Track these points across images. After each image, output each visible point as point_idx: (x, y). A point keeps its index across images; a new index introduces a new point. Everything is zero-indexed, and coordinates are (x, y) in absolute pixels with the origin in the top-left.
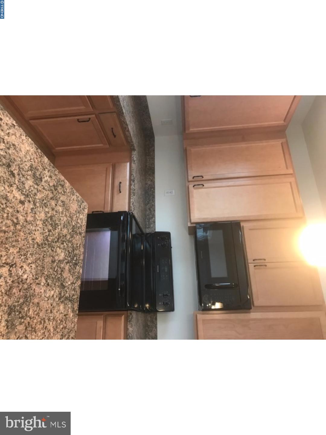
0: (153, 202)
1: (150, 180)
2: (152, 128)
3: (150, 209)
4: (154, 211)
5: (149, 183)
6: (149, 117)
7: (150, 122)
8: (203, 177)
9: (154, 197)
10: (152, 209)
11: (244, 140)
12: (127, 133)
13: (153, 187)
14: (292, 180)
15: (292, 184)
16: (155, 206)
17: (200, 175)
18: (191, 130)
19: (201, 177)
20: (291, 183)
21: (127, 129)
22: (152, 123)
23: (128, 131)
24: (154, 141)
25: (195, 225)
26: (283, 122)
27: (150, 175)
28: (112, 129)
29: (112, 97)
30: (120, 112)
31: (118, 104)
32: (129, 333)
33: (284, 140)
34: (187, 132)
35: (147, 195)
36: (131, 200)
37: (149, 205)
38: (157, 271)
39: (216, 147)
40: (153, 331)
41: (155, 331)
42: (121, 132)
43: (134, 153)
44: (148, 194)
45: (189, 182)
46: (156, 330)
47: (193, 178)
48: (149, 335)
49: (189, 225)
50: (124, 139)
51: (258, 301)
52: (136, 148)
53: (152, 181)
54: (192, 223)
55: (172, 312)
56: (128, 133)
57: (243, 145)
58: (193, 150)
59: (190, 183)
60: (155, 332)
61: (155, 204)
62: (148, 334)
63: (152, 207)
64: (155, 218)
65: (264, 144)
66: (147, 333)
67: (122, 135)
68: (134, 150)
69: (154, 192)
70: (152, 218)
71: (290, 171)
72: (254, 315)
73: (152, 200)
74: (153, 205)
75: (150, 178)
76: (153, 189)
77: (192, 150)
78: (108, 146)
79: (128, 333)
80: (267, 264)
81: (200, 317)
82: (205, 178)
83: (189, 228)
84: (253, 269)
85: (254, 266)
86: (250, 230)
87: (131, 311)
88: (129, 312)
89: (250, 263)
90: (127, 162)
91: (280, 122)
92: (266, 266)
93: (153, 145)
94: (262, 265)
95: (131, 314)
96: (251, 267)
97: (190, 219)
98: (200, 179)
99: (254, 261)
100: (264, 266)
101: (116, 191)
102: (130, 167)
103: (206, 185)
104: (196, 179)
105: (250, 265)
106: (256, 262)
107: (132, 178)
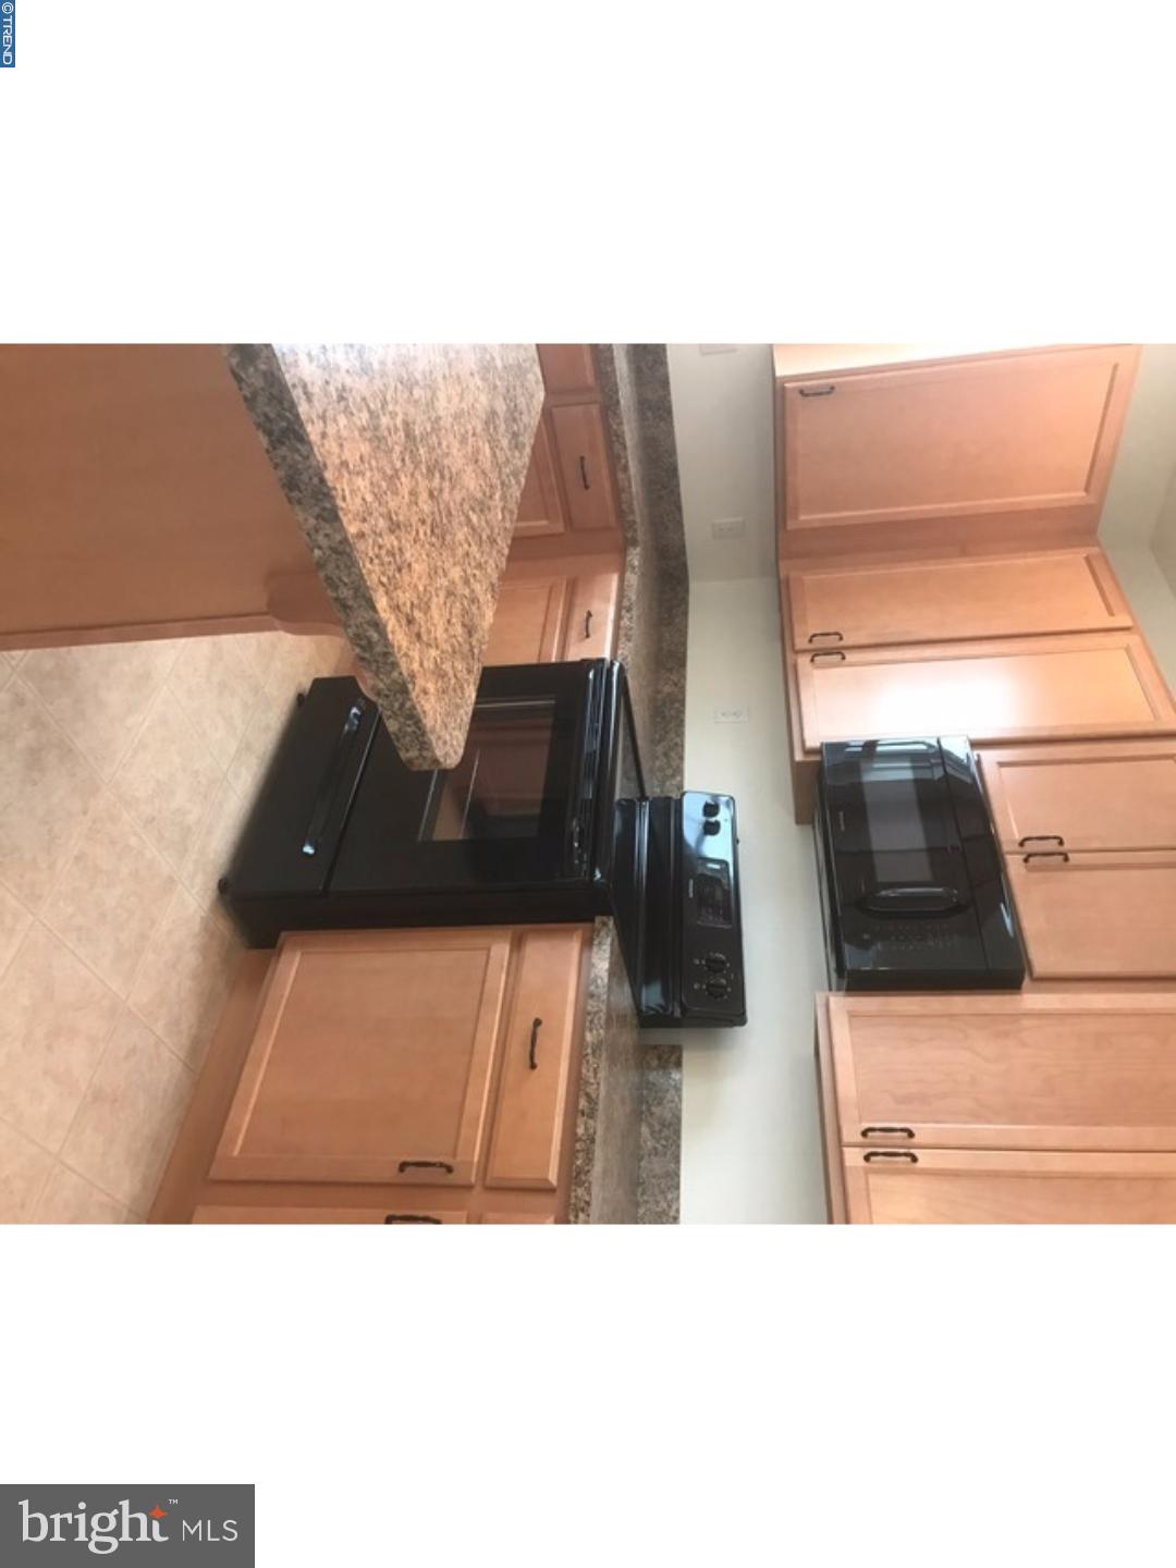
0: (678, 736)
1: (671, 682)
2: (682, 549)
3: (666, 755)
4: (681, 758)
5: (667, 689)
6: (679, 508)
7: (680, 524)
8: (841, 639)
9: (681, 723)
10: (673, 754)
11: (964, 551)
12: (621, 476)
13: (680, 697)
14: (1132, 640)
15: (1134, 650)
16: (682, 746)
17: (833, 629)
18: (803, 519)
19: (835, 638)
20: (1128, 649)
21: (623, 461)
22: (686, 528)
23: (625, 468)
24: (687, 591)
25: (817, 758)
26: (1082, 494)
27: (670, 670)
28: (582, 459)
29: (595, 348)
30: (611, 398)
31: (609, 369)
32: (596, 976)
33: (1095, 550)
34: (791, 525)
35: (659, 719)
36: (620, 652)
37: (663, 744)
38: (688, 894)
39: (880, 571)
40: (665, 1102)
41: (672, 1101)
42: (605, 472)
43: (635, 552)
44: (664, 717)
45: (797, 652)
46: (676, 1099)
47: (810, 641)
48: (652, 1114)
49: (799, 757)
50: (608, 497)
52: (641, 535)
53: (676, 685)
54: (807, 752)
55: (737, 1029)
56: (623, 476)
57: (966, 565)
58: (810, 579)
59: (800, 655)
60: (673, 1105)
61: (682, 741)
62: (649, 1110)
63: (672, 750)
64: (682, 776)
65: (1032, 560)
66: (644, 1108)
67: (607, 485)
68: (634, 543)
69: (683, 712)
70: (673, 776)
71: (1123, 620)
72: (1032, 1000)
73: (676, 732)
74: (676, 744)
75: (672, 677)
76: (677, 705)
77: (805, 578)
78: (559, 527)
79: (592, 975)
80: (1070, 855)
81: (840, 1003)
82: (847, 641)
83: (798, 769)
84: (1023, 871)
85: (1026, 860)
86: (1002, 764)
87: (605, 918)
88: (598, 919)
89: (1011, 853)
90: (614, 572)
91: (1072, 494)
92: (1066, 859)
93: (684, 601)
94: (1051, 854)
95: (604, 924)
96: (1014, 866)
97: (803, 742)
98: (832, 642)
99: (1021, 844)
100: (1061, 858)
101: (574, 634)
102: (622, 580)
103: (851, 657)
104: (819, 643)
105: (1009, 858)
106: (1030, 847)
107: (626, 603)
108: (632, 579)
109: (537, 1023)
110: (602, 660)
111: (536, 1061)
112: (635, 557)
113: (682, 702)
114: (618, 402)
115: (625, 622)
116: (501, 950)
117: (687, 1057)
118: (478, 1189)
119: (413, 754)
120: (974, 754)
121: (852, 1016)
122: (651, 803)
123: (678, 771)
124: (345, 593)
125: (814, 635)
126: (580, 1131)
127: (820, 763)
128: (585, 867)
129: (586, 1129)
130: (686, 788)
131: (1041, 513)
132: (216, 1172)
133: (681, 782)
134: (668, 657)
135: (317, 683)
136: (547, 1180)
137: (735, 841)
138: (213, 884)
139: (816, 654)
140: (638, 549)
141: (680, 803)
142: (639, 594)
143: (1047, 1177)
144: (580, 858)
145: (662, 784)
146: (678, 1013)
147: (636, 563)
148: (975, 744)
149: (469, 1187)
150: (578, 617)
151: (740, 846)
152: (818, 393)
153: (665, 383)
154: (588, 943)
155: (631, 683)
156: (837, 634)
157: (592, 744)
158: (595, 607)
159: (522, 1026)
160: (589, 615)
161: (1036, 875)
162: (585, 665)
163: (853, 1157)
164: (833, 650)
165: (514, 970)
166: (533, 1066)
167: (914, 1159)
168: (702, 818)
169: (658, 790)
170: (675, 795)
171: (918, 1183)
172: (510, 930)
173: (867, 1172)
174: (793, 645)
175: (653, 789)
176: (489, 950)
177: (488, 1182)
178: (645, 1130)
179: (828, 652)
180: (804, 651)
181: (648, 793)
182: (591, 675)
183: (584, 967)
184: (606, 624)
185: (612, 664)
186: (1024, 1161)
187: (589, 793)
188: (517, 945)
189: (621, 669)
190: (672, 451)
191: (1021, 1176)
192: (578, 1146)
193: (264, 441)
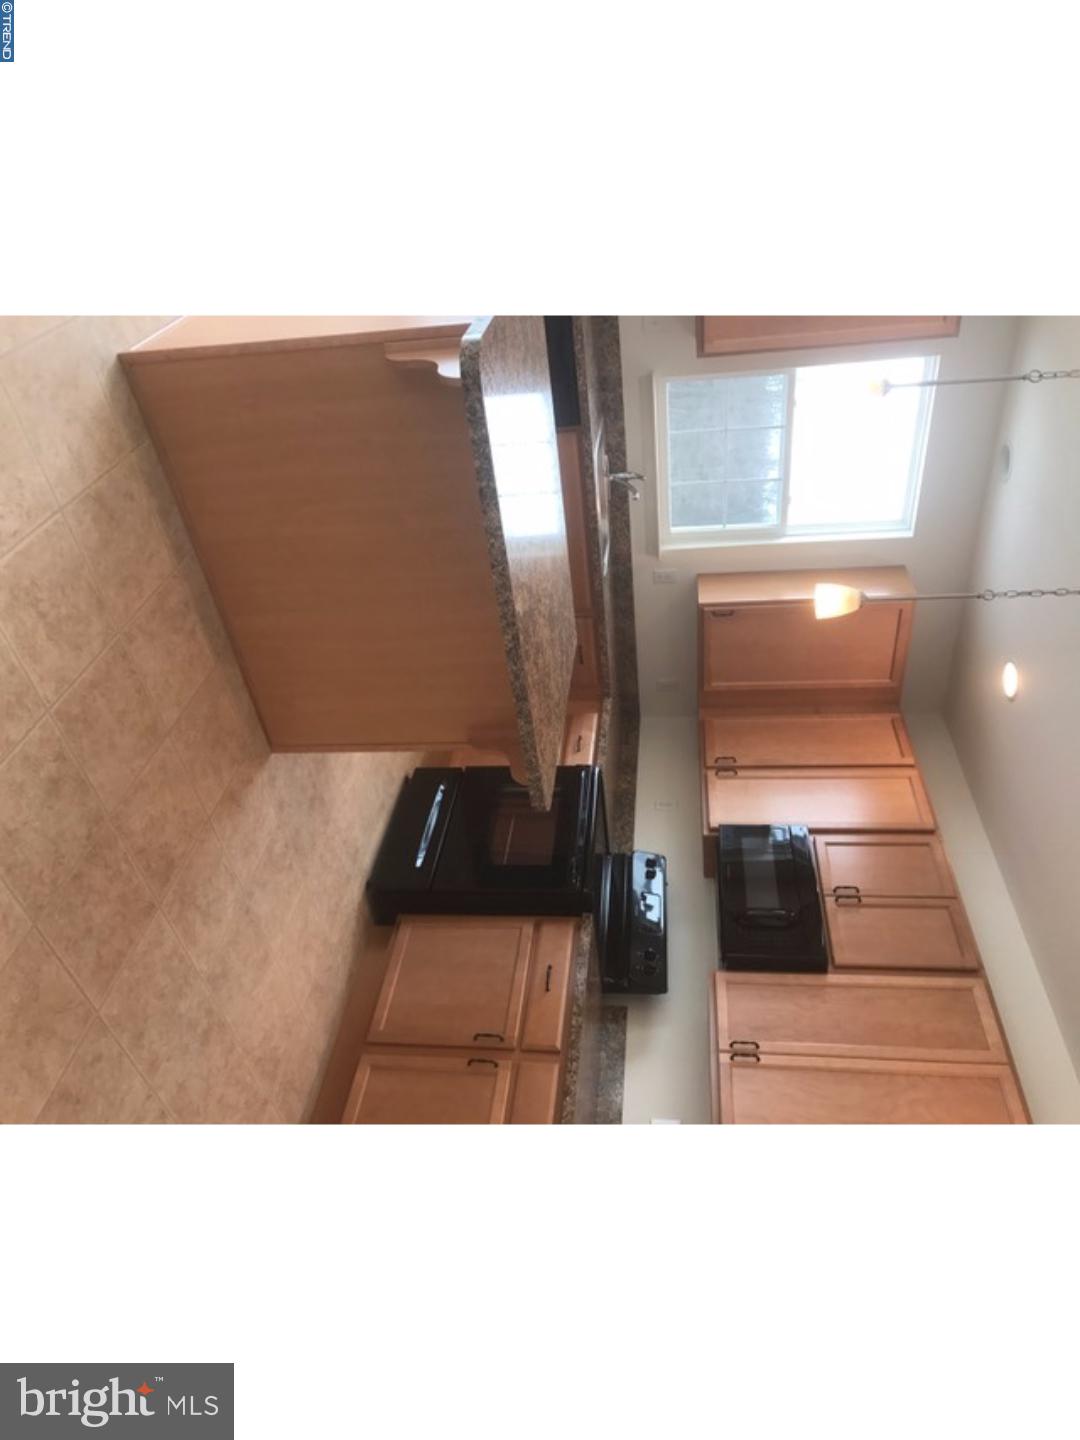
0: (631, 816)
1: (626, 782)
2: (636, 696)
3: (622, 828)
4: (633, 830)
5: (624, 786)
6: (635, 670)
7: (636, 680)
8: (735, 761)
9: (632, 809)
10: (627, 828)
12: (602, 658)
14: (913, 773)
15: (914, 779)
16: (633, 823)
17: (730, 755)
18: (714, 684)
19: (731, 760)
20: (910, 779)
21: (604, 650)
23: (606, 654)
25: (716, 834)
26: (888, 681)
27: (626, 773)
28: (581, 647)
30: (600, 617)
32: (583, 945)
33: (897, 715)
34: (706, 688)
35: (619, 805)
36: (598, 762)
37: (621, 821)
44: (622, 804)
45: (707, 767)
47: (716, 762)
49: (706, 833)
50: (594, 670)
51: (841, 956)
53: (629, 783)
54: (712, 830)
55: (662, 996)
57: (816, 719)
58: (717, 722)
59: (709, 769)
61: (634, 820)
63: (627, 825)
64: (633, 842)
65: (858, 719)
68: (608, 695)
69: (634, 801)
70: (627, 843)
71: (910, 760)
72: (832, 978)
73: (629, 814)
74: (629, 822)
75: (627, 778)
76: (630, 797)
77: (715, 721)
80: (862, 898)
81: (722, 977)
82: (738, 764)
83: (706, 839)
84: (834, 906)
85: (836, 900)
86: (828, 844)
87: (587, 914)
88: (584, 915)
89: (828, 895)
90: (594, 712)
91: (881, 681)
92: (860, 901)
93: (636, 728)
94: (851, 897)
95: (588, 917)
96: (830, 902)
97: (708, 824)
98: (730, 763)
99: (835, 891)
100: (856, 900)
101: (570, 749)
102: (600, 717)
103: (741, 773)
104: (721, 763)
105: (827, 899)
106: (840, 892)
107: (602, 732)
108: (607, 718)
109: (550, 967)
110: (588, 767)
111: (550, 986)
112: (608, 704)
113: (634, 795)
114: (604, 619)
115: (602, 744)
116: (528, 929)
117: (629, 1014)
118: (517, 1052)
119: (537, 804)
120: (811, 838)
121: (729, 983)
122: (614, 858)
123: (630, 839)
124: (528, 746)
125: (719, 758)
126: (574, 1022)
127: (717, 838)
128: (578, 884)
129: (577, 1021)
130: (636, 848)
131: (865, 690)
132: (370, 1038)
133: (632, 846)
134: (625, 764)
135: (418, 771)
136: (554, 1046)
137: (665, 884)
138: (364, 883)
139: (719, 770)
140: (611, 699)
141: (631, 859)
142: (611, 725)
143: (831, 1071)
144: (576, 878)
145: (620, 846)
146: (626, 984)
147: (609, 707)
148: (812, 831)
149: (512, 1050)
150: (573, 739)
151: (668, 887)
152: (723, 615)
153: (631, 598)
154: (578, 929)
155: (605, 780)
156: (732, 758)
157: (583, 815)
158: (584, 733)
159: (541, 970)
160: (580, 738)
161: (842, 909)
162: (579, 768)
163: (725, 1058)
164: (729, 768)
165: (536, 942)
166: (547, 990)
167: (758, 1059)
168: (645, 869)
169: (616, 851)
170: (629, 853)
171: (761, 1073)
172: (533, 920)
173: (732, 1066)
174: (705, 763)
175: (614, 849)
176: (521, 929)
177: (523, 1047)
178: (603, 1054)
179: (726, 769)
180: (712, 768)
181: (611, 850)
182: (583, 774)
183: (577, 940)
184: (589, 744)
185: (594, 769)
186: (820, 1062)
187: (581, 842)
188: (537, 928)
189: (600, 772)
190: (633, 637)
191: (817, 1070)
192: (573, 1030)
193: (514, 700)
